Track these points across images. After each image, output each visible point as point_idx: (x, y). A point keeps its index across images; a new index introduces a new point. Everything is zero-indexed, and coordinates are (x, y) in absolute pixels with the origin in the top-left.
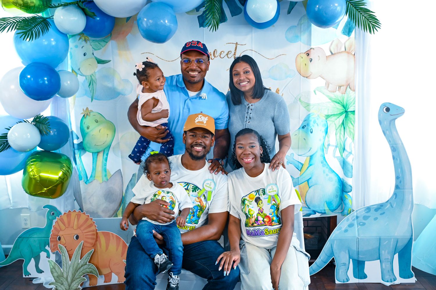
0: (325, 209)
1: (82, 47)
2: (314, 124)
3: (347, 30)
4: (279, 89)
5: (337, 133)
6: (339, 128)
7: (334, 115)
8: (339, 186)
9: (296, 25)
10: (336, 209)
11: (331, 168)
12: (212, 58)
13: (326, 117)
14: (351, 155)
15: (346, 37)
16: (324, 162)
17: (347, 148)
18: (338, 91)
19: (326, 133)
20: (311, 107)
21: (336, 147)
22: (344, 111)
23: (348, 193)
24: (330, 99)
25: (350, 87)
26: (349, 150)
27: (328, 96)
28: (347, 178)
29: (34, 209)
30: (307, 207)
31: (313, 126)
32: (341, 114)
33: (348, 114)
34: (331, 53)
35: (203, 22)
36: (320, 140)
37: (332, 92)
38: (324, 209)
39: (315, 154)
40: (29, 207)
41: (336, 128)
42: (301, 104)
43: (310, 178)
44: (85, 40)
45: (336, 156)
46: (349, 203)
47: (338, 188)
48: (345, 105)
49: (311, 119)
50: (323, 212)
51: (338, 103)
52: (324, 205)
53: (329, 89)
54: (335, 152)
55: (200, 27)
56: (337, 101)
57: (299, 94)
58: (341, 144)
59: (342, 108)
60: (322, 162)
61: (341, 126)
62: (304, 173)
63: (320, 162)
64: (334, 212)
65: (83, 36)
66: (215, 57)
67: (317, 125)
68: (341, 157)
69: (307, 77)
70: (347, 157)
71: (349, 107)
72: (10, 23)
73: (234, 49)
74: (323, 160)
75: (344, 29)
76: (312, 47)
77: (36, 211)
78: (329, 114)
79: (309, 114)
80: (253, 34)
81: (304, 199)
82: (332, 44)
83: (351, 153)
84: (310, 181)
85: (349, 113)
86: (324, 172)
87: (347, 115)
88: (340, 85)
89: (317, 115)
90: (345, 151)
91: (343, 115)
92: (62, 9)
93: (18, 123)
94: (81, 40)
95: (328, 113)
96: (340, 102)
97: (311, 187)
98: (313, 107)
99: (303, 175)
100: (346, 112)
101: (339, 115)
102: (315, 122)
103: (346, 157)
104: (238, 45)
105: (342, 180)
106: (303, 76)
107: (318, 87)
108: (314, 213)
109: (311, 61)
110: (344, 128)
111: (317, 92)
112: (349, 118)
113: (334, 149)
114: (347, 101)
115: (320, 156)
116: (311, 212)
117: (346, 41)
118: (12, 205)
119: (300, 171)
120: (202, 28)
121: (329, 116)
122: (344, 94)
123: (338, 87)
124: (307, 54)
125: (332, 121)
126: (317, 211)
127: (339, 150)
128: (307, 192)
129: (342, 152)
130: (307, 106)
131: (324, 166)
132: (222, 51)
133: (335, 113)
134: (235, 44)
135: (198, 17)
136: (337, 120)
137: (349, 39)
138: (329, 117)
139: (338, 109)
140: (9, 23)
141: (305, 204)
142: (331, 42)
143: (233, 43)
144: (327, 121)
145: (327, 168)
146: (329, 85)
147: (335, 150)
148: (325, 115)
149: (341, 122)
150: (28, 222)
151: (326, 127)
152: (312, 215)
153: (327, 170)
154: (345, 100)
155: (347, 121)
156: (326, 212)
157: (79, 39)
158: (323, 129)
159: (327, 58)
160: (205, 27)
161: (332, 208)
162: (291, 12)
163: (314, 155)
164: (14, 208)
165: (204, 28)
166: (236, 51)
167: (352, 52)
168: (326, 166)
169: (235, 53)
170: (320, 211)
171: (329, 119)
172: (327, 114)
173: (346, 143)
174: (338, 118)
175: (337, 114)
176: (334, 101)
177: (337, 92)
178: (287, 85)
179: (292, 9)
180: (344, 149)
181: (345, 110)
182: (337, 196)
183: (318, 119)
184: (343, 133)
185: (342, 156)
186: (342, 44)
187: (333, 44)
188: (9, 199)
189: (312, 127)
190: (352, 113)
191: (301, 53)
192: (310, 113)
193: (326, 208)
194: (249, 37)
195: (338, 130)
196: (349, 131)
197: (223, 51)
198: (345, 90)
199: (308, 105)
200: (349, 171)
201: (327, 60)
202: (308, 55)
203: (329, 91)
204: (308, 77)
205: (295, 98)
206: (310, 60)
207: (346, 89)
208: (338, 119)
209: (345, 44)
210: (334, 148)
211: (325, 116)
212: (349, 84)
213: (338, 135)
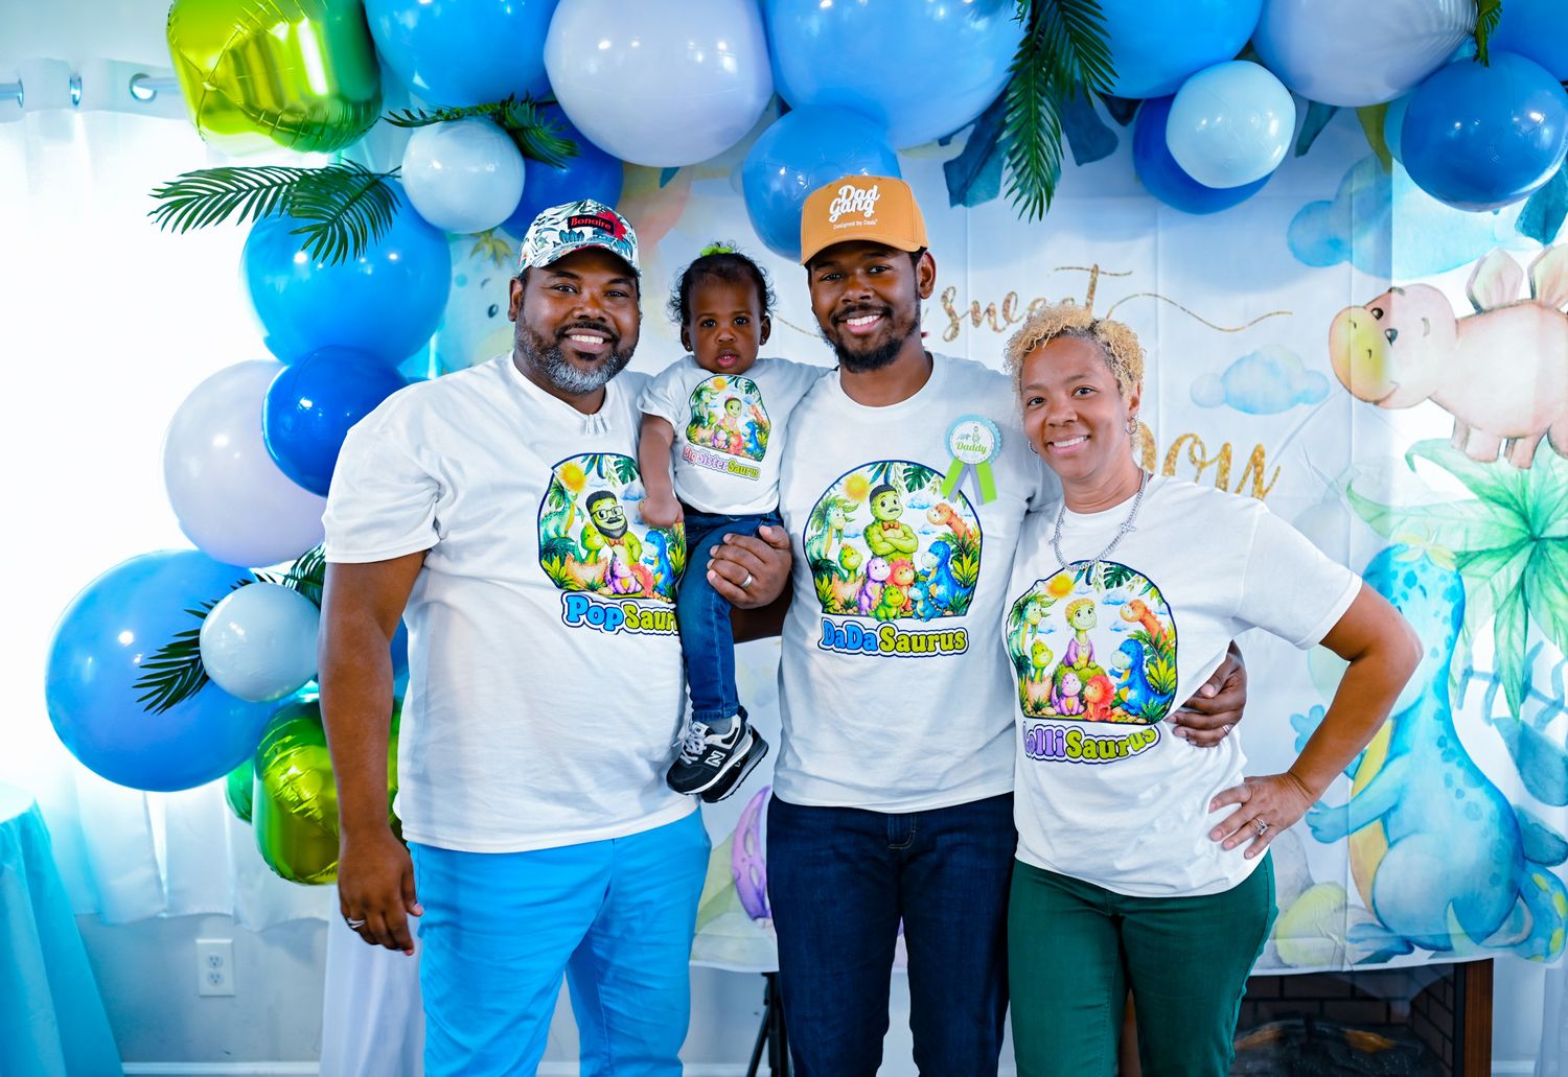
0: (1451, 931)
1: (483, 284)
2: (1410, 587)
3: (1540, 218)
4: (1265, 448)
5: (1499, 623)
6: (1508, 606)
7: (1490, 552)
8: (1503, 838)
9: (1332, 199)
10: (1494, 932)
11: (1474, 766)
12: (1000, 327)
13: (1457, 561)
14: (1562, 715)
15: (1534, 246)
16: (1450, 744)
17: (1542, 683)
18: (1505, 455)
19: (1459, 621)
20: (1393, 521)
21: (1496, 679)
22: (1525, 535)
23: (1552, 869)
24: (1475, 488)
25: (1554, 439)
26: (1552, 696)
27: (1464, 478)
28: (1543, 805)
29: (253, 920)
30: (1378, 923)
31: (1405, 597)
32: (1515, 548)
33: (1546, 550)
34: (1476, 306)
35: (966, 186)
36: (1435, 653)
37: (1481, 461)
38: (1444, 932)
39: (1415, 711)
40: (235, 911)
41: (1494, 606)
42: (1355, 508)
43: (1394, 808)
44: (495, 256)
45: (1494, 715)
46: (1553, 907)
47: (1500, 847)
48: (1530, 510)
49: (1393, 567)
50: (1441, 943)
51: (1506, 505)
52: (1445, 918)
53: (1470, 449)
54: (1489, 699)
55: (953, 203)
56: (1500, 497)
57: (1346, 469)
58: (1512, 669)
59: (1517, 524)
60: (1442, 742)
61: (1513, 597)
62: (1369, 785)
63: (1435, 743)
64: (1487, 942)
65: (487, 241)
66: (1009, 321)
67: (1420, 592)
68: (1514, 721)
69: (1376, 403)
70: (1544, 719)
71: (1547, 520)
72: (246, 188)
73: (1086, 292)
74: (1445, 735)
75: (1528, 214)
76: (1395, 283)
77: (262, 931)
78: (1469, 549)
79: (1388, 550)
80: (1161, 236)
81: (1369, 893)
82: (1477, 272)
83: (1557, 705)
84: (1392, 820)
85: (1550, 544)
86: (1448, 782)
87: (1538, 553)
88: (1514, 434)
89: (1420, 553)
90: (1529, 698)
91: (1522, 552)
92: (440, 132)
93: (235, 588)
94: (478, 255)
95: (1466, 545)
96: (1512, 502)
97: (1396, 842)
98: (1401, 523)
99: (1366, 794)
100: (1533, 538)
101: (1509, 553)
102: (1410, 580)
103: (1537, 719)
104: (1100, 275)
105: (1516, 814)
106: (1361, 399)
107: (1422, 442)
108: (1403, 948)
109: (1391, 339)
110: (1527, 605)
111: (1418, 460)
112: (1549, 566)
113: (1489, 689)
114: (1539, 498)
115: (1435, 718)
116: (1394, 944)
117: (1536, 263)
118: (165, 906)
119: (1353, 778)
120: (960, 207)
121: (1469, 557)
122: (1526, 471)
123: (1505, 441)
124: (1376, 313)
125: (1482, 577)
126: (1422, 940)
127: (1506, 692)
128: (1380, 864)
129: (1515, 701)
130: (1379, 513)
131: (1448, 756)
132: (1039, 300)
133: (1495, 546)
134: (1089, 273)
135: (948, 166)
136: (1501, 572)
137: (1544, 254)
138: (1471, 560)
139: (1503, 527)
140: (244, 190)
141: (1370, 912)
142: (1473, 265)
143: (1081, 269)
144: (1460, 578)
145: (1460, 764)
146: (1468, 434)
147: (1491, 694)
148: (1455, 553)
149: (1515, 579)
150: (225, 971)
151: (1457, 601)
152: (1398, 956)
153: (1459, 774)
154: (1530, 493)
155: (1542, 576)
156: (1455, 943)
157: (473, 253)
158: (1448, 608)
159: (1457, 328)
160: (971, 206)
161: (1478, 929)
162: (1308, 147)
163: (1410, 717)
164: (172, 915)
165: (969, 209)
166: (1092, 299)
167: (1559, 305)
168: (1457, 759)
169: (1087, 305)
170: (1429, 941)
171: (1469, 569)
172: (1463, 549)
173: (1535, 664)
174: (1506, 563)
175: (1501, 550)
176: (1488, 497)
177: (1503, 460)
178: (1296, 432)
179: (1315, 135)
180: (1526, 689)
181: (1531, 530)
182: (1495, 879)
183: (1423, 568)
184: (1520, 624)
185: (1515, 715)
186: (1522, 271)
187: (1481, 271)
188: (158, 878)
189: (1401, 602)
190: (1561, 547)
191: (1350, 308)
192: (1391, 543)
193: (1454, 928)
194: (1143, 244)
195: (1505, 612)
196: (1550, 619)
197: (1040, 297)
198: (1530, 453)
199: (1382, 514)
200: (1552, 777)
201: (1457, 332)
202: (1380, 313)
203: (1468, 456)
204: (1384, 400)
205: (1330, 485)
206: (1389, 333)
207: (1534, 451)
208: (1505, 568)
209: (1531, 270)
210: (1485, 684)
211: (1454, 557)
212: (1549, 429)
213: (1504, 631)
